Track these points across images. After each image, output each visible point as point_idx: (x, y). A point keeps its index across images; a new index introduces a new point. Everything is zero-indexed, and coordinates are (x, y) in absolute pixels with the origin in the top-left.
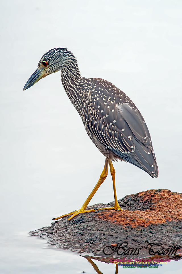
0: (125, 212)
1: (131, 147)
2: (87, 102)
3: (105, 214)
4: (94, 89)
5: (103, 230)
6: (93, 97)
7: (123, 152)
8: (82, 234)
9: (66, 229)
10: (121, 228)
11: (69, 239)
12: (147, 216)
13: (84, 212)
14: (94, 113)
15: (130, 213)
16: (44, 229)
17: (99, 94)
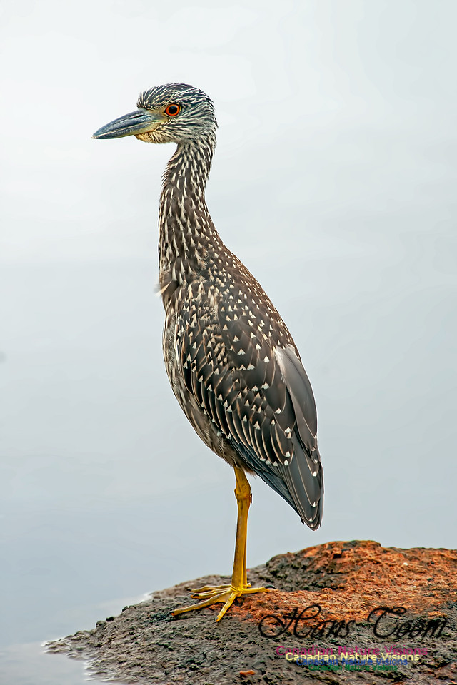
0: (273, 595)
1: (285, 453)
2: (205, 318)
4: (228, 290)
5: (221, 637)
6: (223, 309)
7: (263, 459)
8: (170, 647)
9: (132, 636)
11: (138, 659)
12: (325, 604)
14: (216, 349)
15: (284, 598)
16: (81, 636)
17: (239, 306)
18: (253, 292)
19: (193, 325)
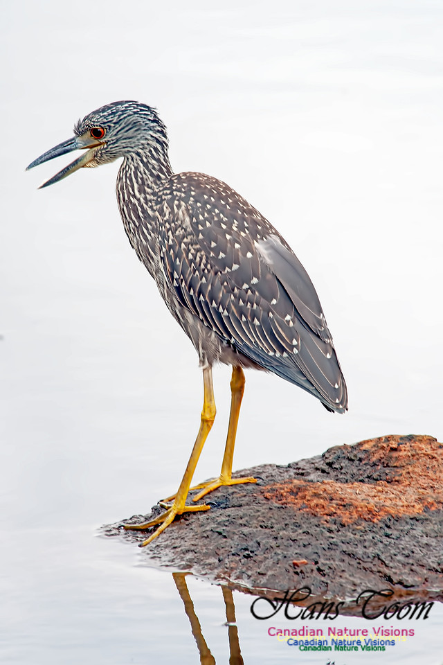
0: (328, 486)
1: (292, 342)
2: (179, 232)
3: (281, 489)
4: (192, 199)
5: (275, 526)
6: (194, 220)
7: (271, 354)
8: (224, 534)
10: (317, 523)
11: (193, 545)
12: (379, 496)
13: (229, 484)
14: (198, 259)
15: (339, 489)
16: (136, 519)
17: (209, 212)
18: (219, 193)
19: (171, 242)
